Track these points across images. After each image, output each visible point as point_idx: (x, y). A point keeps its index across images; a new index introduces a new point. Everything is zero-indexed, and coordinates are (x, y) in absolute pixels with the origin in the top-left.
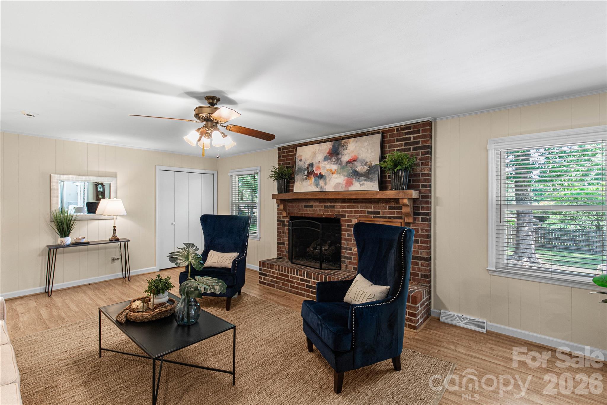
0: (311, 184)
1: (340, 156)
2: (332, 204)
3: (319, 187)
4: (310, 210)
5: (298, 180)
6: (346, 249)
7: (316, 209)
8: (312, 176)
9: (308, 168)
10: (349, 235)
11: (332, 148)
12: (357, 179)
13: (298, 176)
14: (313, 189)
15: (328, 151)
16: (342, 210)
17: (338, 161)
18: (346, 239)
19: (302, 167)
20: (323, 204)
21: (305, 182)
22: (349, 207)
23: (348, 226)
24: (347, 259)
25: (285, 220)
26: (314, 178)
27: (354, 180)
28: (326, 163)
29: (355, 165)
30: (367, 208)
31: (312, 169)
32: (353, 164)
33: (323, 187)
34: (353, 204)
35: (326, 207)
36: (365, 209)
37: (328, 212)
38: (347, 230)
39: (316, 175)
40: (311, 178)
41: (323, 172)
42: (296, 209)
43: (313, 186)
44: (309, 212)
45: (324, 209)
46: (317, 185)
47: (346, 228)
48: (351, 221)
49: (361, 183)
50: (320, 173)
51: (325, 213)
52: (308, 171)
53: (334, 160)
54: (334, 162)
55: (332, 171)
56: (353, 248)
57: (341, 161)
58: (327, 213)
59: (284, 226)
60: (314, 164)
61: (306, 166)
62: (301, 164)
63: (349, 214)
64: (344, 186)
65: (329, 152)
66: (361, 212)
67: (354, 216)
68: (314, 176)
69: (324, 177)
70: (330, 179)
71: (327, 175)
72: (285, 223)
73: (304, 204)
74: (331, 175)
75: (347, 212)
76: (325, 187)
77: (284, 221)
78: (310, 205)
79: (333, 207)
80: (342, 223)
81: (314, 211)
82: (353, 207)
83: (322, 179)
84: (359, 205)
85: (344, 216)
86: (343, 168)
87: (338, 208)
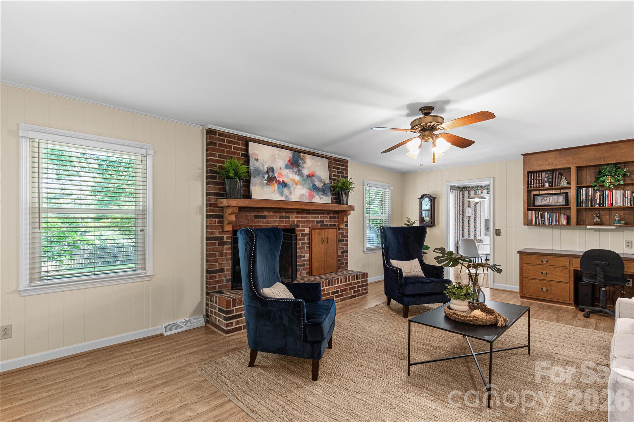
0: (274, 191)
1: (300, 168)
2: (287, 215)
3: (284, 195)
4: (262, 221)
5: (255, 184)
6: (301, 257)
7: (270, 220)
8: (274, 182)
9: (268, 172)
10: (303, 244)
11: (292, 157)
12: (317, 193)
13: (255, 179)
14: (277, 197)
15: (288, 159)
16: (297, 221)
17: (299, 172)
18: (301, 248)
19: (260, 169)
20: (278, 215)
21: (267, 188)
22: (302, 218)
23: (302, 235)
24: (301, 267)
25: (225, 236)
26: (276, 185)
27: (315, 193)
28: (288, 171)
29: (314, 180)
30: (316, 218)
31: (274, 175)
32: (312, 178)
33: (288, 196)
34: (306, 215)
35: (281, 217)
36: (314, 219)
37: (284, 223)
38: (301, 240)
39: (279, 182)
40: (273, 184)
41: (287, 181)
42: (243, 220)
43: (277, 194)
44: (262, 223)
45: (279, 219)
46: (282, 194)
47: (301, 237)
48: (304, 231)
49: (320, 196)
50: (283, 181)
51: (280, 224)
52: (269, 175)
53: (296, 171)
54: (296, 172)
55: (295, 181)
56: (306, 255)
57: (302, 173)
58: (282, 224)
59: (223, 245)
60: (275, 169)
61: (266, 169)
62: (257, 164)
63: (302, 224)
64: (308, 197)
65: (289, 161)
66: (312, 222)
67: (307, 225)
68: (276, 182)
69: (288, 186)
70: (295, 189)
71: (290, 184)
72: (225, 240)
73: (256, 214)
74: (295, 185)
75: (301, 222)
76: (290, 197)
77: (222, 238)
78: (263, 216)
79: (288, 217)
80: (297, 233)
81: (268, 222)
82: (306, 218)
83: (286, 188)
84: (310, 216)
85: (298, 226)
86: (304, 180)
87: (293, 218)
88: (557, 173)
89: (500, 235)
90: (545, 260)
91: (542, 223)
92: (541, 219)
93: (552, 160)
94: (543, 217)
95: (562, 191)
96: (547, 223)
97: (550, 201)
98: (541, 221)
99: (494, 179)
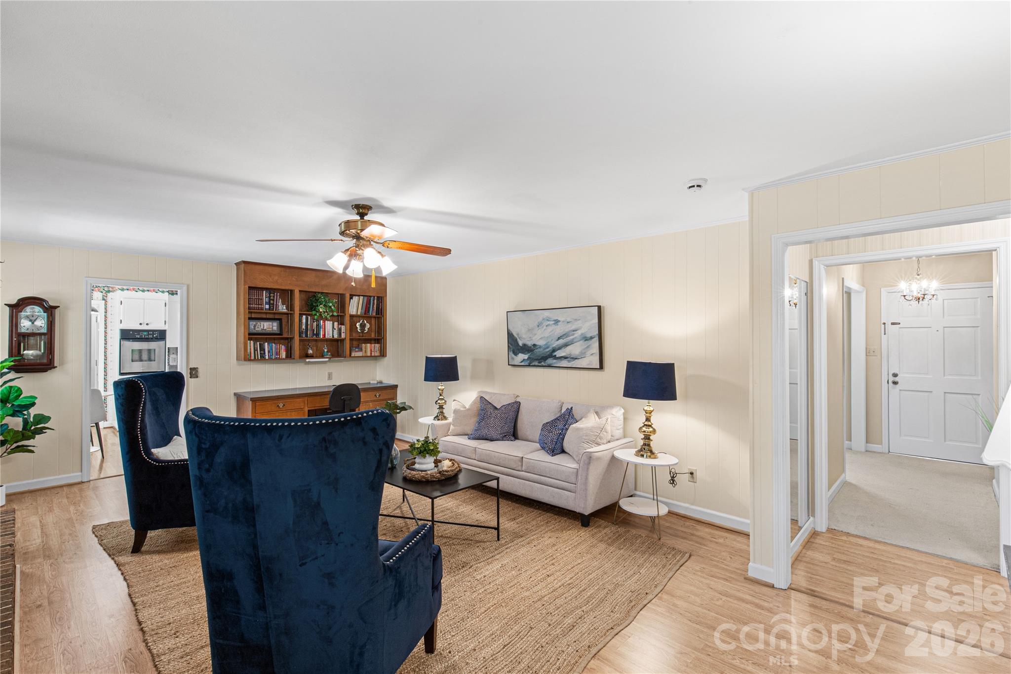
88: (278, 294)
89: (197, 377)
90: (281, 405)
91: (261, 356)
92: (260, 351)
93: (276, 278)
94: (262, 349)
95: (277, 317)
96: (267, 357)
97: (264, 327)
98: (260, 354)
99: (188, 286)
